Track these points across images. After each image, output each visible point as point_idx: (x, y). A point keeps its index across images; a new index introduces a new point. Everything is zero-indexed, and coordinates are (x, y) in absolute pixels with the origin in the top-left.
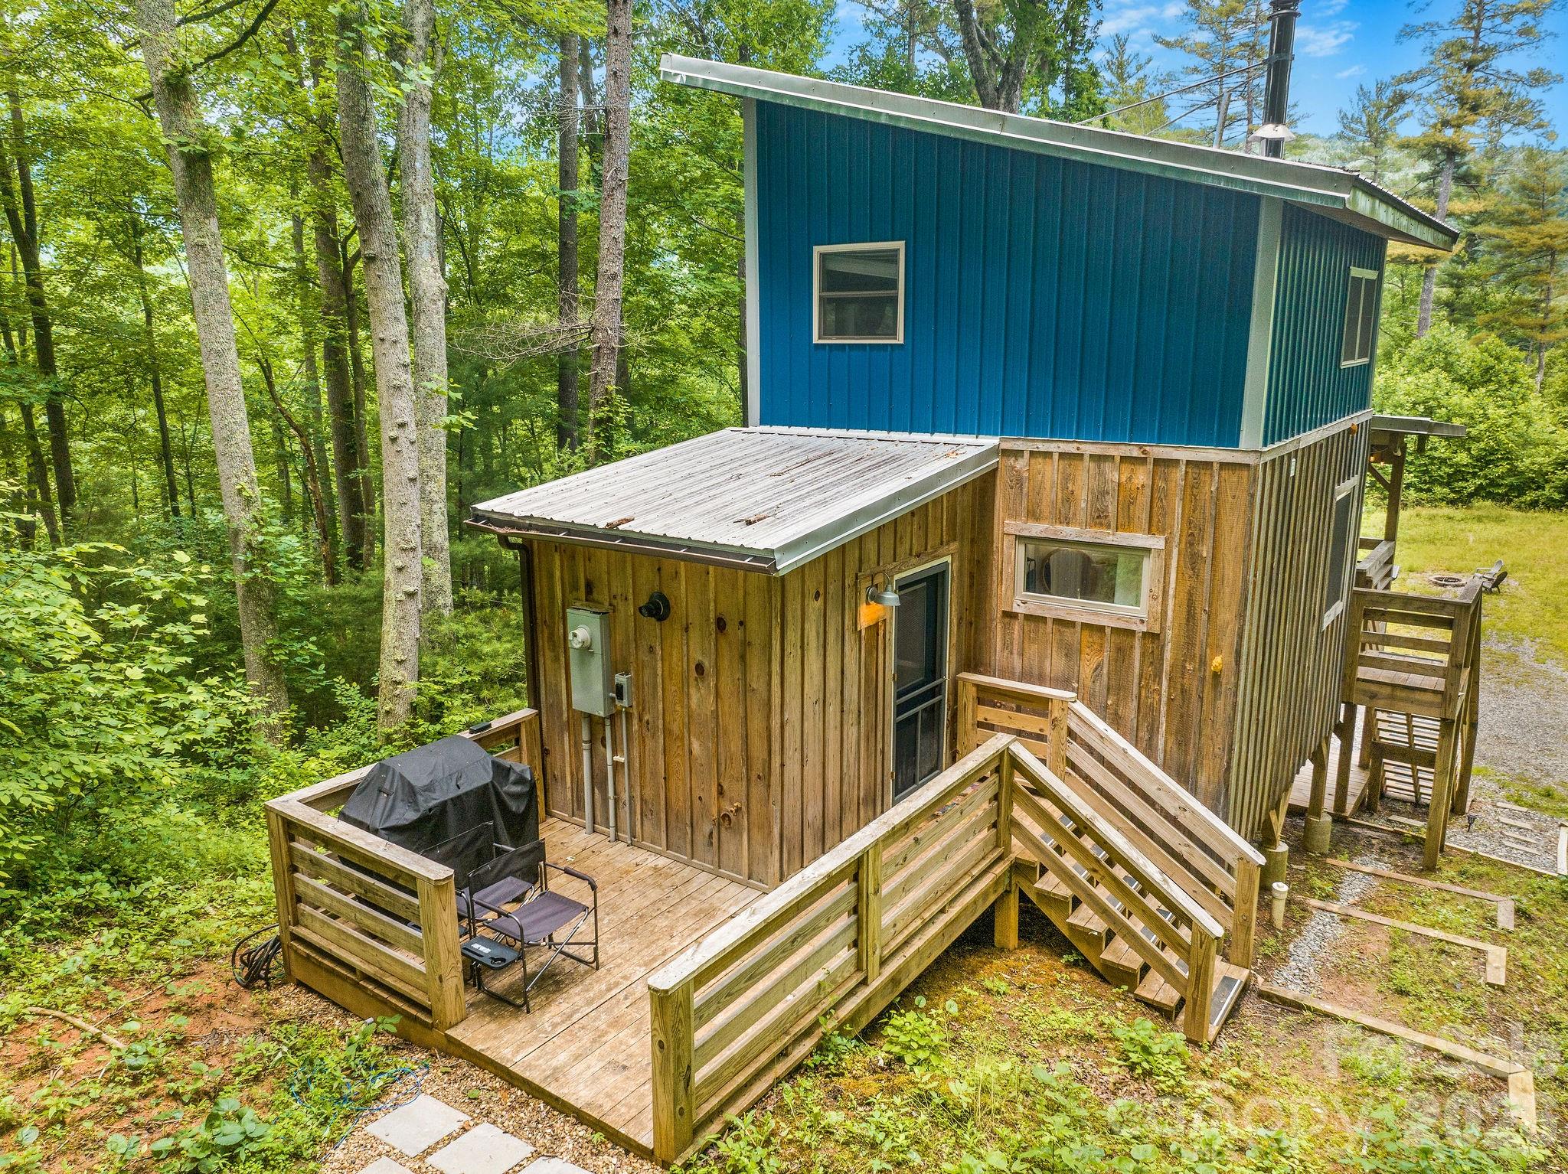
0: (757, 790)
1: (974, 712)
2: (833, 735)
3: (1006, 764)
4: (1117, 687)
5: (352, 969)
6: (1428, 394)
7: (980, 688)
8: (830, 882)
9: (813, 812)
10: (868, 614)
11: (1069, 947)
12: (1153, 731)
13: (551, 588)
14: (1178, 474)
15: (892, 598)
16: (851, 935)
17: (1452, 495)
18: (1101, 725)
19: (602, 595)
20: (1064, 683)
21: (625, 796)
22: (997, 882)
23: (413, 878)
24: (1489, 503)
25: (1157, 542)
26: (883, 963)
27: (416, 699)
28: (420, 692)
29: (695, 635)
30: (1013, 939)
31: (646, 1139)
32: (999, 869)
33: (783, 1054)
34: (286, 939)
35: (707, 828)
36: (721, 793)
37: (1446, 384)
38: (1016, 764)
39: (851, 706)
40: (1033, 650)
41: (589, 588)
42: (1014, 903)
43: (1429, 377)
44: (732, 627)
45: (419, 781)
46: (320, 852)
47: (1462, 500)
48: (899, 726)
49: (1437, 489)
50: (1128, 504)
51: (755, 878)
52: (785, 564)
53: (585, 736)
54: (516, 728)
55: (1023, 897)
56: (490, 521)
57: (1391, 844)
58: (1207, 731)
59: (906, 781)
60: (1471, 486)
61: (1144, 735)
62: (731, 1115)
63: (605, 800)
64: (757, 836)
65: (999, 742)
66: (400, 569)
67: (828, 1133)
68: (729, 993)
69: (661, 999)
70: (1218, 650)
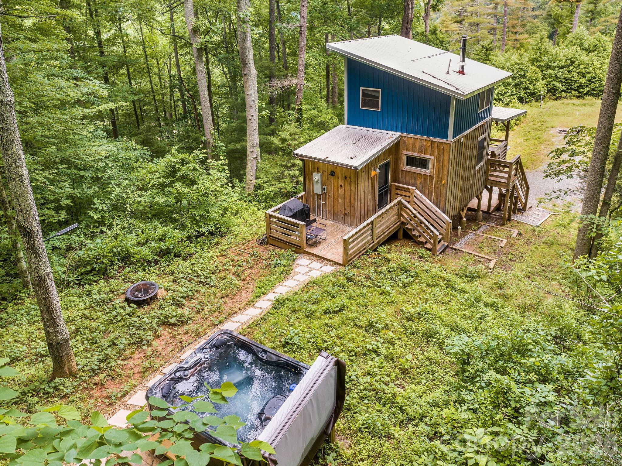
0: (353, 209)
1: (394, 191)
2: (366, 198)
3: (400, 203)
4: (424, 186)
5: (283, 241)
6: (573, 56)
7: (396, 186)
8: (368, 224)
9: (362, 213)
10: (373, 173)
11: (412, 238)
12: (431, 195)
13: (309, 168)
14: (436, 144)
15: (378, 170)
16: (371, 234)
17: (578, 95)
18: (420, 194)
19: (320, 170)
20: (414, 185)
21: (325, 210)
22: (398, 226)
23: (298, 224)
24: (590, 98)
25: (432, 157)
26: (377, 239)
27: (255, 184)
28: (256, 183)
29: (340, 180)
30: (402, 238)
31: (341, 263)
32: (398, 223)
33: (361, 252)
34: (268, 236)
35: (342, 216)
36: (345, 209)
37: (580, 51)
38: (402, 203)
39: (370, 192)
40: (407, 178)
41: (318, 169)
42: (402, 230)
43: (573, 49)
44: (348, 178)
45: (292, 208)
46: (275, 220)
47: (580, 97)
48: (379, 195)
49: (573, 92)
50: (426, 149)
51: (351, 225)
52: (359, 168)
53: (316, 198)
54: (302, 196)
55: (404, 229)
56: (297, 155)
57: (499, 219)
58: (442, 196)
59: (381, 206)
60: (585, 91)
61: (430, 196)
62: (354, 260)
63: (320, 211)
64: (352, 217)
65: (399, 198)
66: (252, 152)
67: (369, 262)
68: (353, 241)
69: (345, 241)
70: (444, 179)
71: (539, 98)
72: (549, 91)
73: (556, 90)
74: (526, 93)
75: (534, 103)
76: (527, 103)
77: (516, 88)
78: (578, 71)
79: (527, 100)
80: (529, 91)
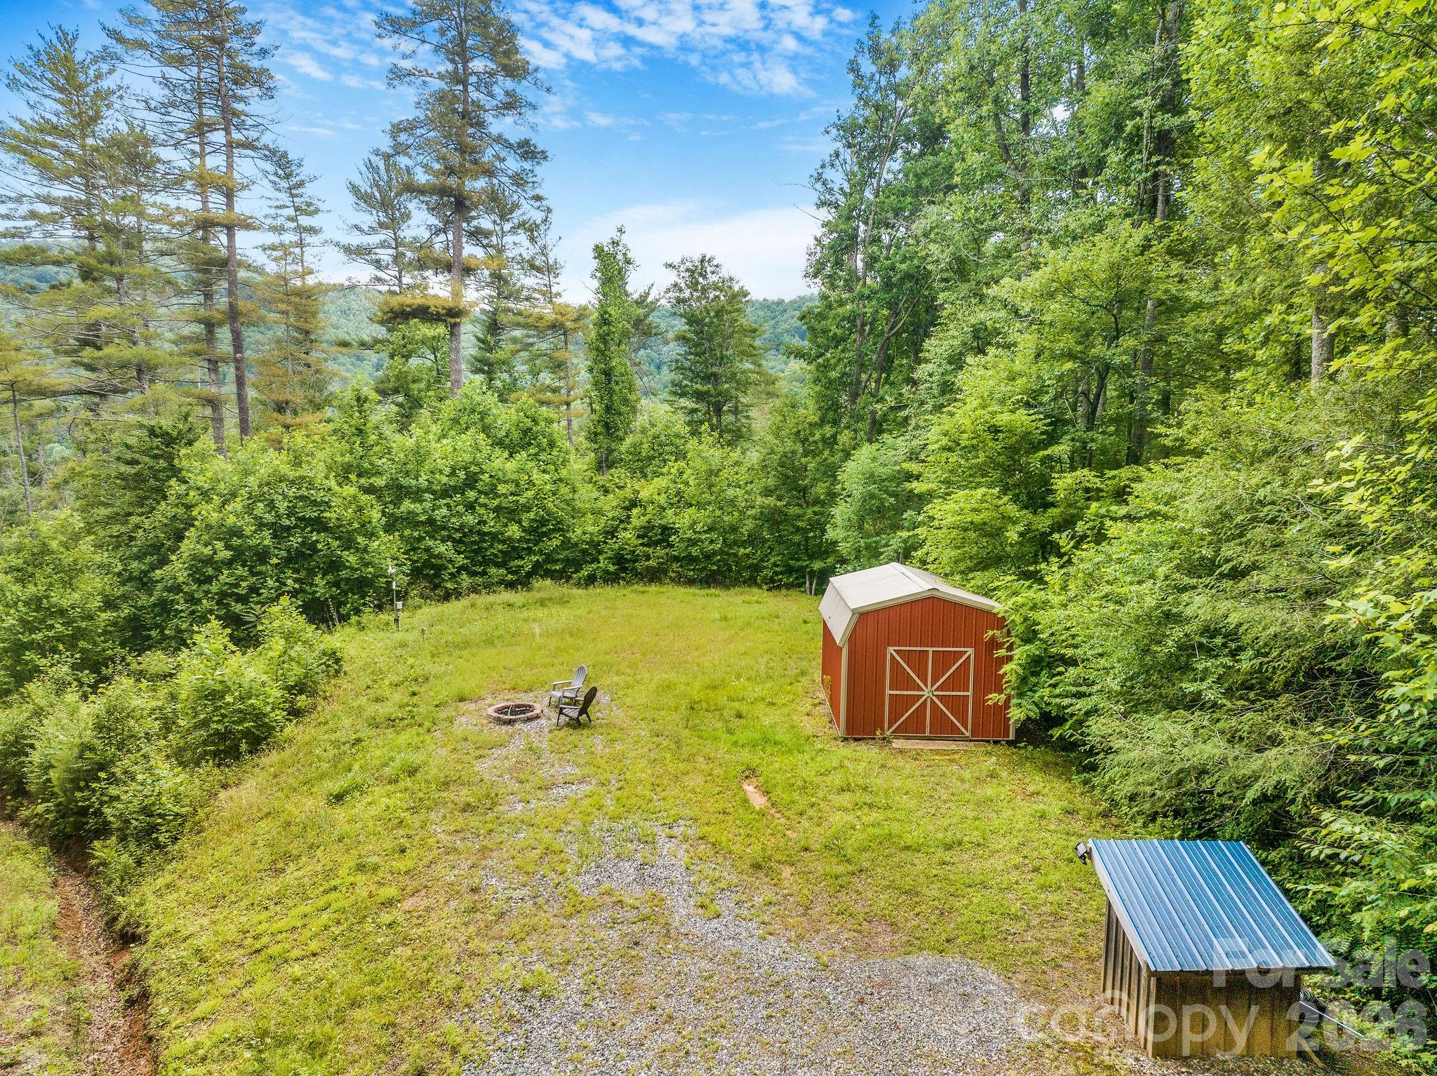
6: (468, 458)
17: (509, 577)
24: (548, 582)
37: (486, 447)
43: (466, 440)
47: (521, 582)
49: (493, 571)
60: (527, 564)
71: (386, 598)
72: (416, 573)
73: (439, 569)
74: (336, 584)
75: (368, 616)
76: (344, 618)
77: (297, 571)
78: (496, 502)
79: (343, 611)
80: (344, 574)
